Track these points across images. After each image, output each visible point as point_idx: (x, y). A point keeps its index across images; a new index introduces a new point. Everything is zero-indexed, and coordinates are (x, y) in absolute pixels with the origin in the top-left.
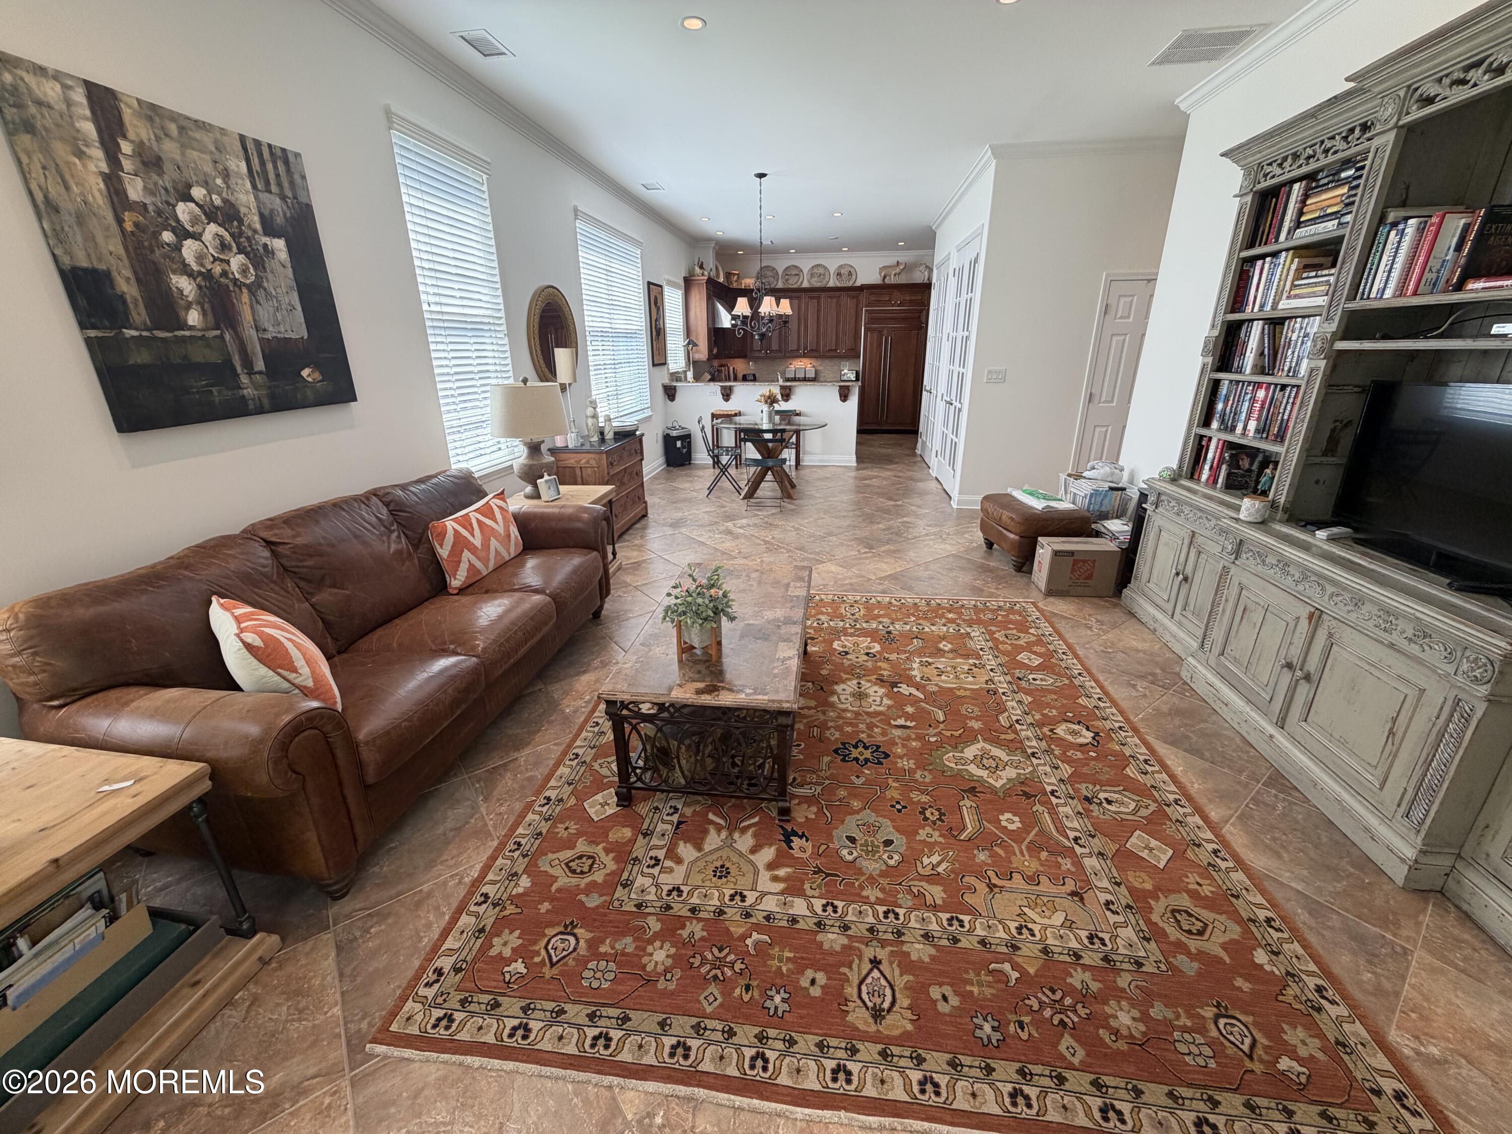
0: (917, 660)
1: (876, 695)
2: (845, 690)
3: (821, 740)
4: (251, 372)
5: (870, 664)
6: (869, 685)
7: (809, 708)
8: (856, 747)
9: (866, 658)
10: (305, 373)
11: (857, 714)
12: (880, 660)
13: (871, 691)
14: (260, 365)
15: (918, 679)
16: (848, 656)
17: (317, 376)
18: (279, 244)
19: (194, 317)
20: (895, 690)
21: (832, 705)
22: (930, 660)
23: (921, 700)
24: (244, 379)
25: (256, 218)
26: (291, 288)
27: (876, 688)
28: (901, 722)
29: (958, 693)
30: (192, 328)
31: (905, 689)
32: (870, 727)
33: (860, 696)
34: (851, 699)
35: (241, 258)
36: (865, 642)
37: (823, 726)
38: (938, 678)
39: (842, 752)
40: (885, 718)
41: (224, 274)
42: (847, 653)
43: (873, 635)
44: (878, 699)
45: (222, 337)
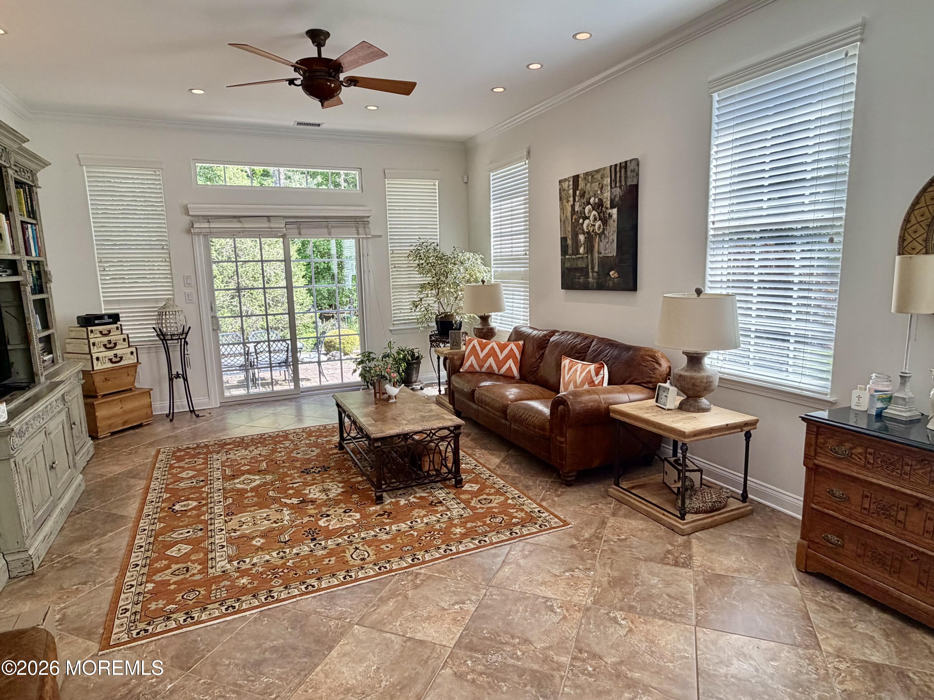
0: (285, 522)
1: (314, 493)
2: (336, 490)
3: (339, 469)
4: (593, 272)
5: (324, 509)
6: (320, 497)
7: (352, 478)
8: (319, 471)
9: (328, 513)
10: (611, 273)
11: (323, 482)
12: (317, 514)
13: (318, 494)
14: (596, 269)
15: (285, 509)
16: (343, 510)
17: (616, 275)
18: (615, 211)
19: (582, 250)
20: (301, 499)
21: (340, 482)
22: (275, 525)
23: (283, 498)
24: (591, 274)
25: (609, 202)
26: (614, 231)
27: (315, 497)
28: (295, 485)
29: (256, 508)
30: (580, 254)
31: (295, 501)
32: (314, 479)
33: (325, 491)
34: (330, 487)
35: (599, 222)
36: (334, 524)
37: (341, 473)
38: (268, 514)
39: (326, 469)
40: (306, 484)
41: (593, 231)
42: (345, 512)
43: (330, 534)
44: (312, 491)
45: (587, 257)
